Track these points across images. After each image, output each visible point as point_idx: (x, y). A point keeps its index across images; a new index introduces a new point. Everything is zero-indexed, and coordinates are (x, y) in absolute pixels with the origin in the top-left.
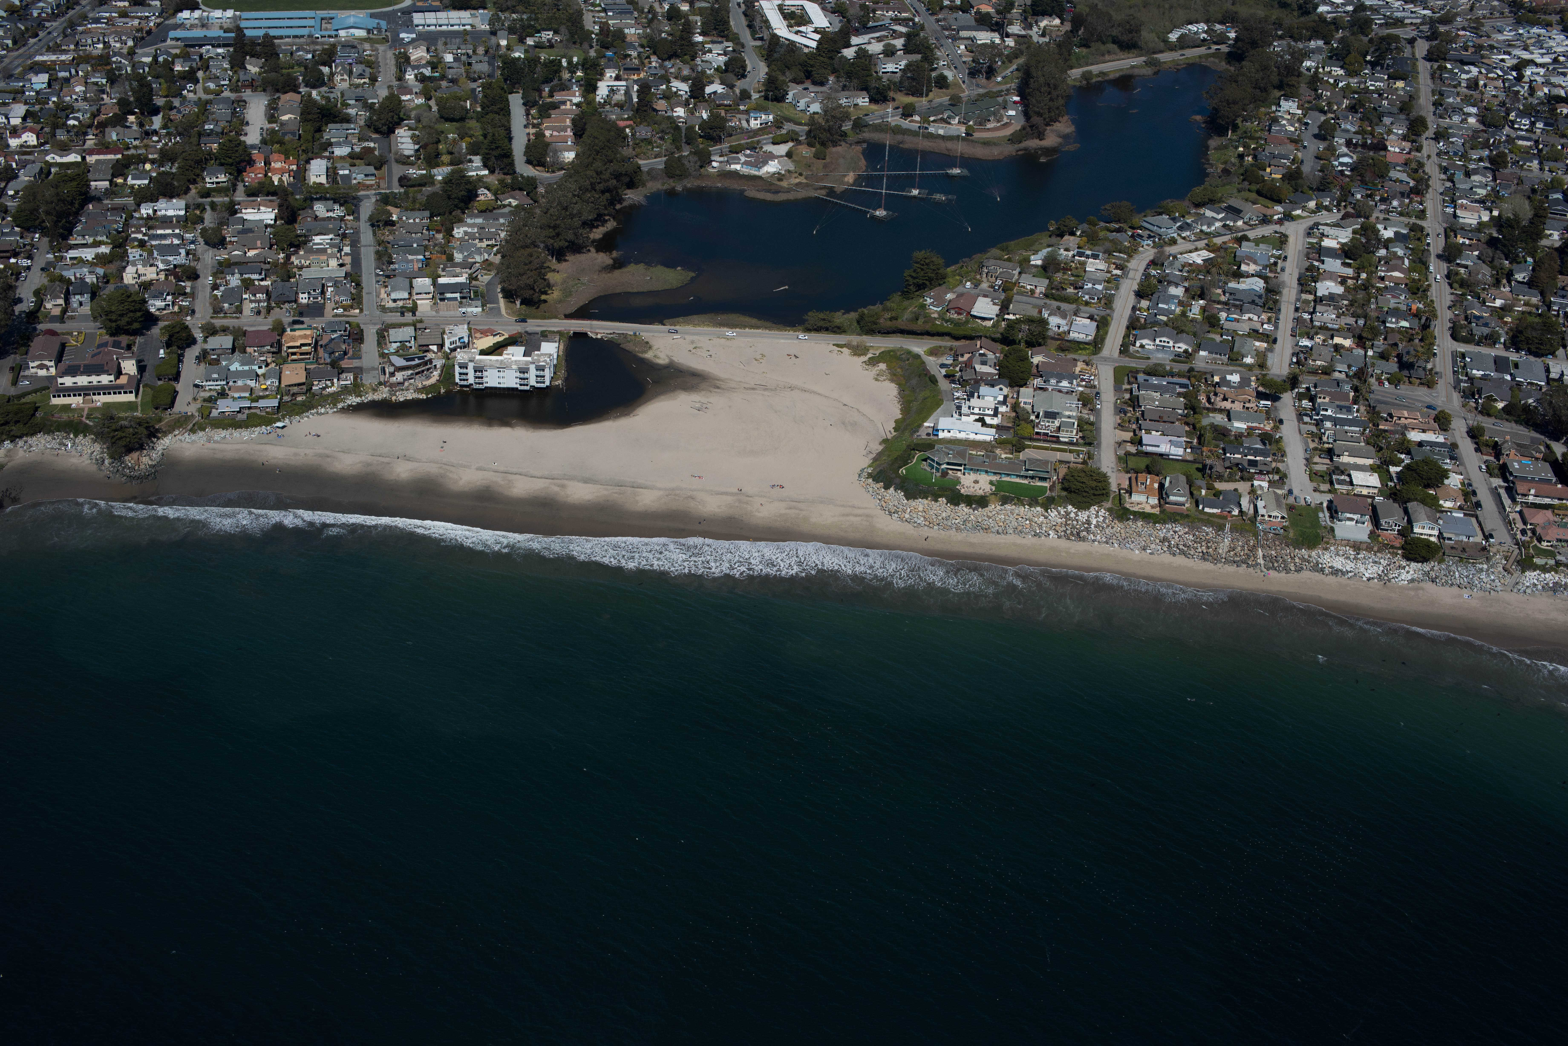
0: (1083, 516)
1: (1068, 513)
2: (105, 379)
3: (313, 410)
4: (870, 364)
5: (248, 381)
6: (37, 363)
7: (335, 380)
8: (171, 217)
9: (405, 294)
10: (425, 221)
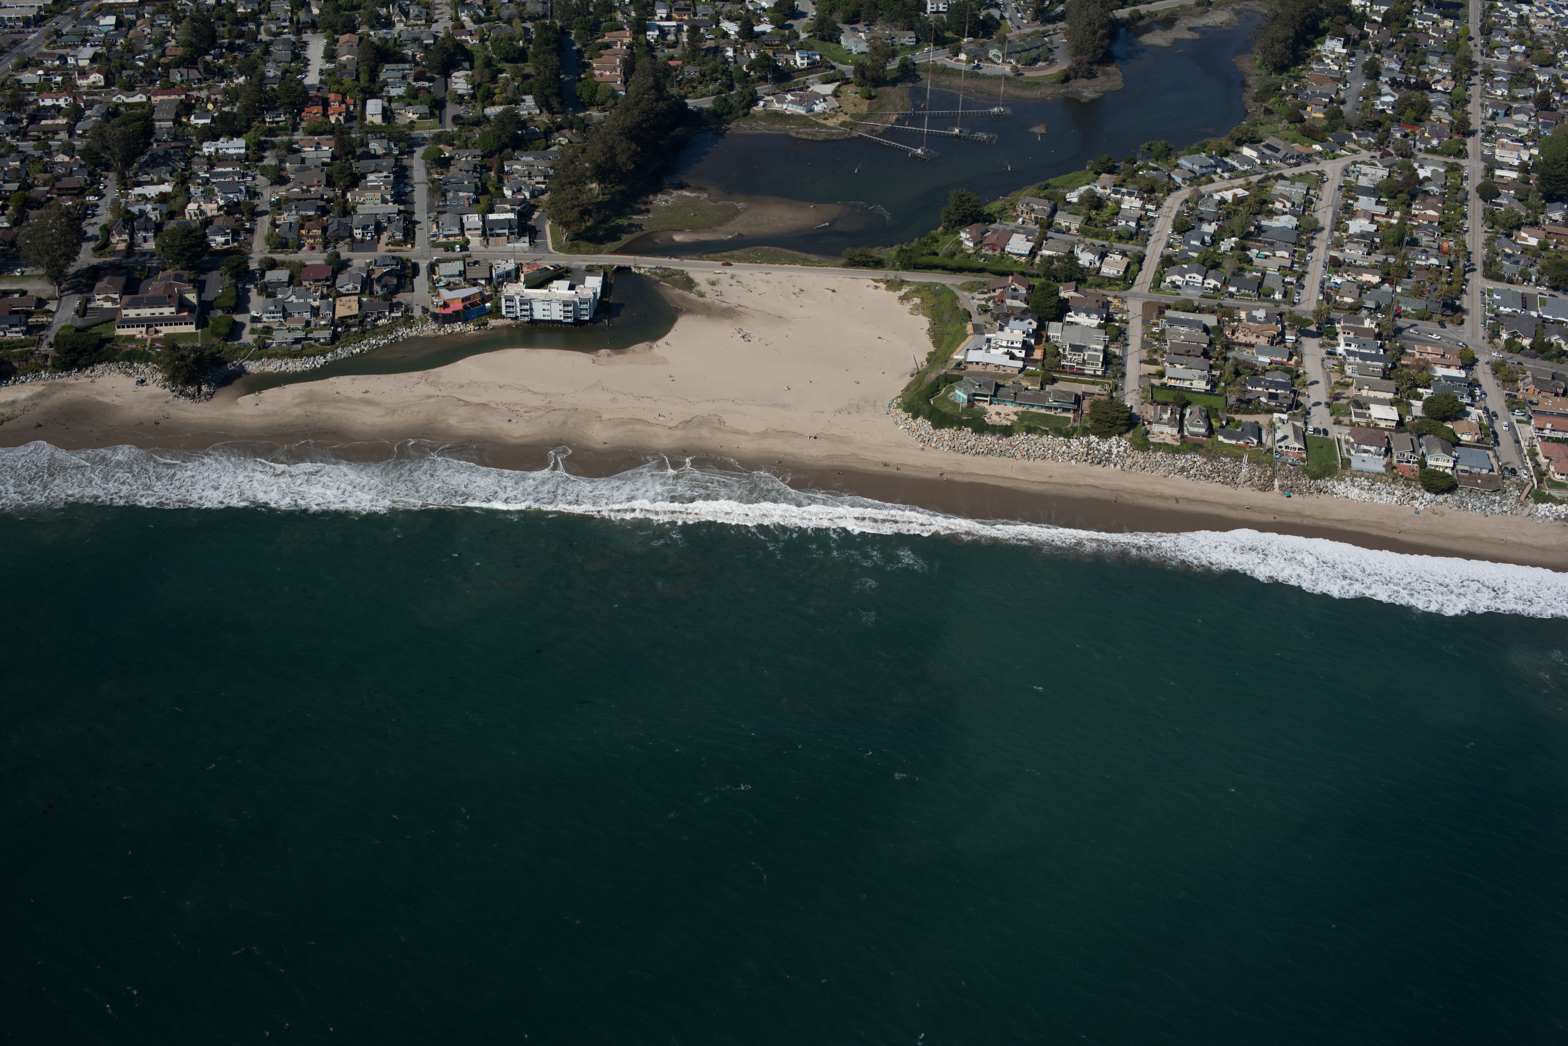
0: (1104, 447)
1: (1089, 443)
2: (167, 311)
3: (365, 341)
4: (905, 298)
5: (304, 312)
6: (103, 295)
7: (387, 312)
8: (232, 155)
9: (456, 230)
10: (477, 158)
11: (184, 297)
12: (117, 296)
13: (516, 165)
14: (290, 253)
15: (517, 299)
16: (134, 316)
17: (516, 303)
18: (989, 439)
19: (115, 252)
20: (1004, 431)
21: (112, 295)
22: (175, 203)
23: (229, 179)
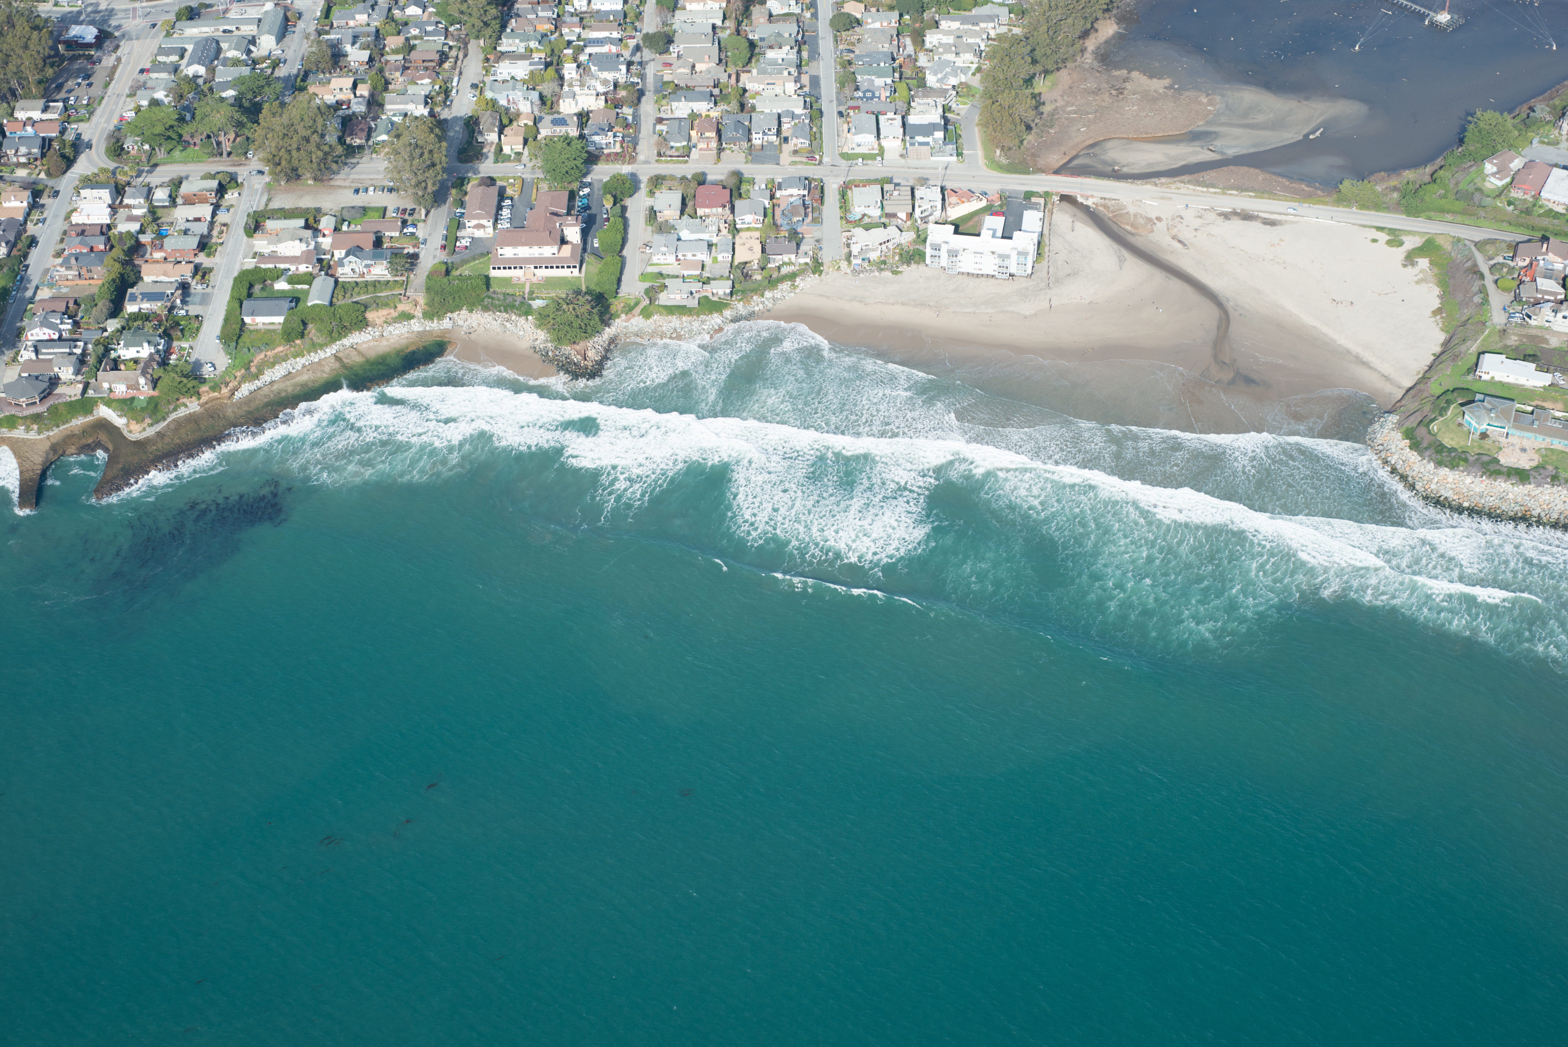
2: (548, 251)
3: (768, 294)
4: (1410, 259)
5: (699, 254)
6: (474, 222)
7: (793, 257)
8: (608, 13)
9: (871, 138)
10: (893, 24)
11: (566, 232)
12: (491, 224)
13: (940, 36)
14: (680, 162)
15: (944, 248)
16: (512, 256)
17: (944, 253)
18: (1503, 485)
19: (482, 155)
20: (1521, 475)
21: (484, 222)
22: (547, 88)
23: (605, 49)
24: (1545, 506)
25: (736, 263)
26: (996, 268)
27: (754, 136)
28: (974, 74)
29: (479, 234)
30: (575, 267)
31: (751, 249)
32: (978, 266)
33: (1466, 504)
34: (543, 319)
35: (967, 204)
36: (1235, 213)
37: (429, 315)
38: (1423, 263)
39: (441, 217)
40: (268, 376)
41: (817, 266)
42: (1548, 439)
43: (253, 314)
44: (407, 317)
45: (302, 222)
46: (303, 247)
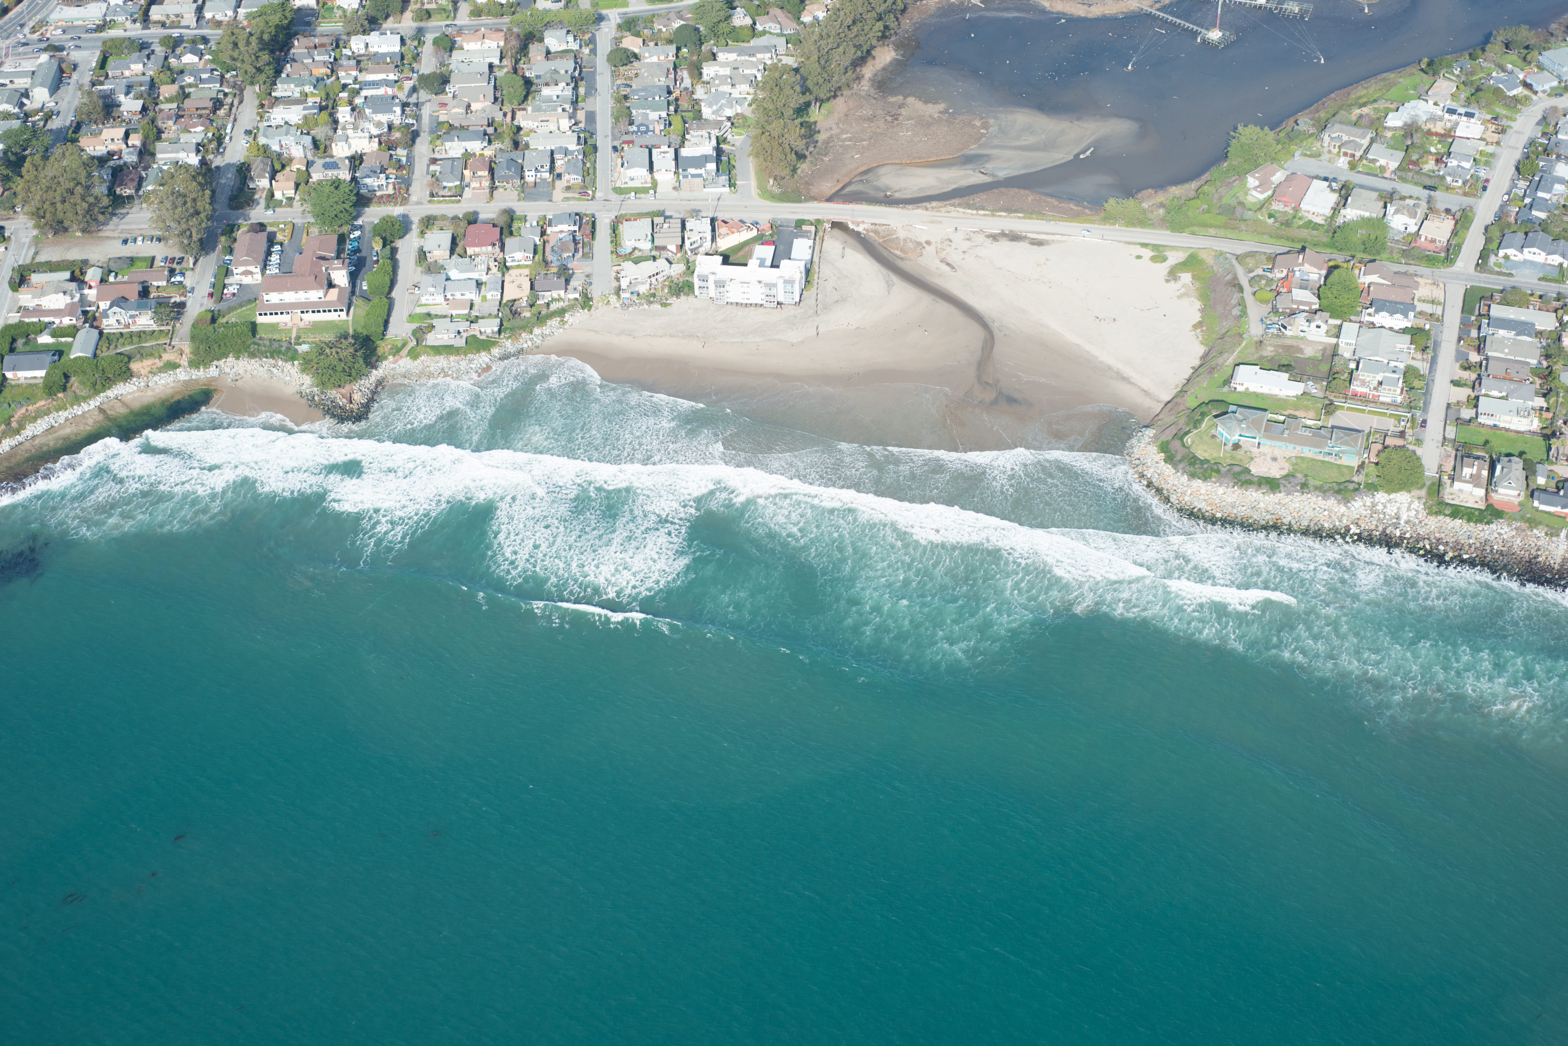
1: (1374, 504)
2: (314, 295)
3: (537, 331)
4: (1173, 274)
5: (467, 293)
6: (242, 269)
7: (562, 292)
8: (384, 55)
9: (643, 172)
10: (670, 58)
11: (333, 276)
12: (258, 270)
13: (717, 68)
14: (453, 202)
15: (711, 279)
16: (278, 301)
17: (711, 284)
18: (1254, 494)
19: (253, 201)
20: (1271, 484)
21: (251, 268)
22: (320, 132)
23: (381, 91)
24: (1295, 514)
25: (504, 301)
26: (763, 297)
27: (527, 173)
28: (750, 105)
29: (247, 280)
30: (342, 310)
31: (520, 287)
32: (746, 296)
33: (1219, 515)
34: (307, 365)
35: (736, 235)
36: (1003, 234)
37: (195, 364)
38: (1186, 277)
39: (209, 264)
40: (29, 431)
41: (586, 301)
42: (1299, 448)
43: (14, 369)
44: (173, 366)
45: (67, 275)
46: (68, 300)
